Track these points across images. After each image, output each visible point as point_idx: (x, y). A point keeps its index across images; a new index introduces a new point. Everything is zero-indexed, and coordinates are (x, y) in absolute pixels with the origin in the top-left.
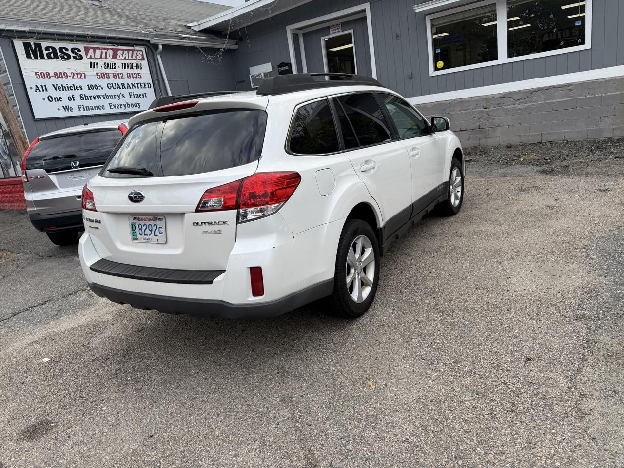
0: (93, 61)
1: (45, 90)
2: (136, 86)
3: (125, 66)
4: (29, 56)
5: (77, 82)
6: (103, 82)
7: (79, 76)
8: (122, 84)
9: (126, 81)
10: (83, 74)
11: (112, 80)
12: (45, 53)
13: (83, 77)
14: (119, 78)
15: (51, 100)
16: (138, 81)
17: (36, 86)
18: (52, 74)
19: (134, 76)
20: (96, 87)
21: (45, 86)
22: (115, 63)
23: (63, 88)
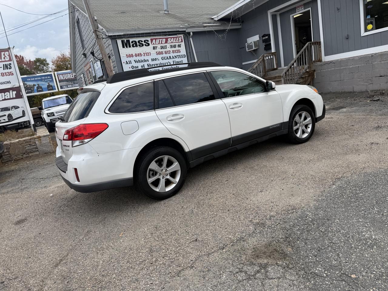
0: (154, 45)
1: (130, 63)
2: (177, 57)
3: (172, 47)
4: (123, 47)
5: (146, 58)
6: (160, 57)
7: (147, 54)
8: (169, 56)
9: (172, 55)
10: (149, 53)
11: (164, 55)
12: (131, 44)
13: (149, 55)
14: (168, 53)
15: (133, 68)
16: (179, 54)
17: (126, 62)
18: (134, 55)
19: (176, 51)
20: (156, 59)
21: (130, 61)
22: (166, 46)
23: (139, 61)
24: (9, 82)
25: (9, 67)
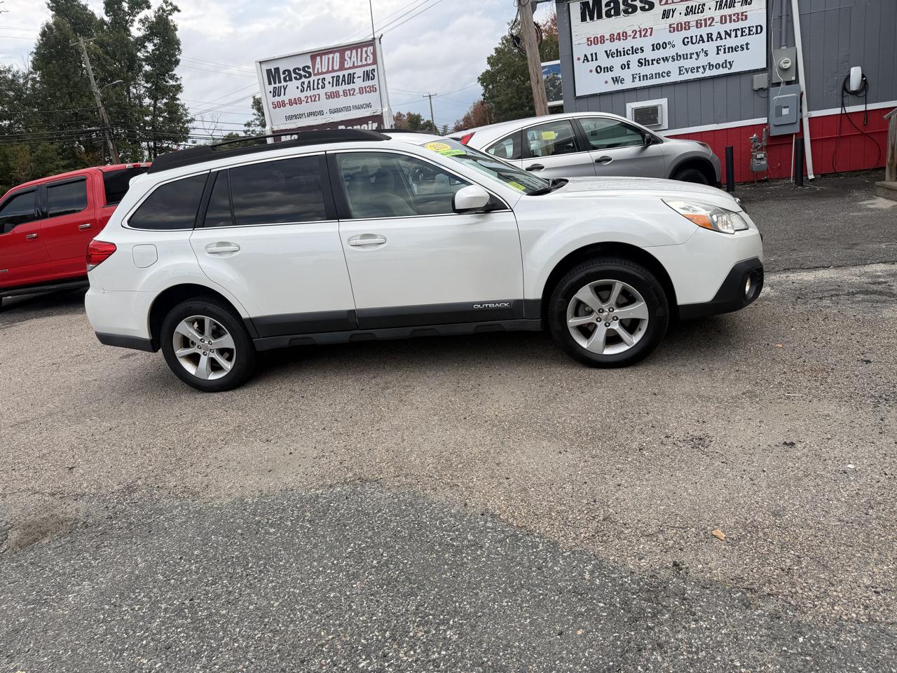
0: (667, 7)
1: (594, 59)
2: (733, 34)
3: (720, 5)
5: (637, 43)
6: (678, 37)
7: (643, 33)
8: (708, 34)
9: (717, 28)
10: (649, 30)
11: (694, 32)
13: (648, 33)
14: (706, 26)
15: (599, 71)
16: (740, 25)
17: (585, 56)
18: (607, 36)
19: (733, 18)
20: (664, 45)
21: (596, 54)
22: (704, 4)
23: (618, 53)
24: (369, 105)
25: (371, 75)
